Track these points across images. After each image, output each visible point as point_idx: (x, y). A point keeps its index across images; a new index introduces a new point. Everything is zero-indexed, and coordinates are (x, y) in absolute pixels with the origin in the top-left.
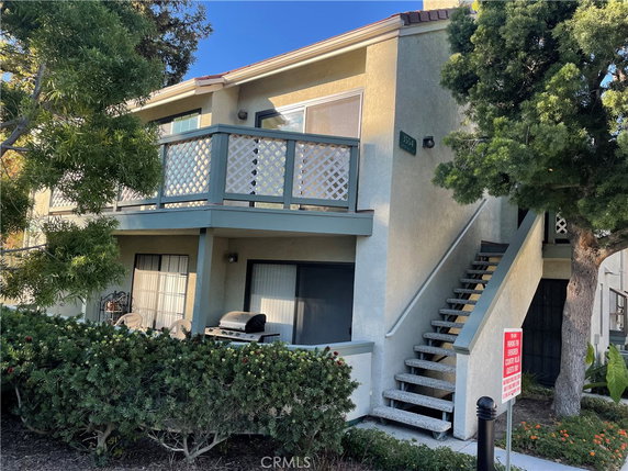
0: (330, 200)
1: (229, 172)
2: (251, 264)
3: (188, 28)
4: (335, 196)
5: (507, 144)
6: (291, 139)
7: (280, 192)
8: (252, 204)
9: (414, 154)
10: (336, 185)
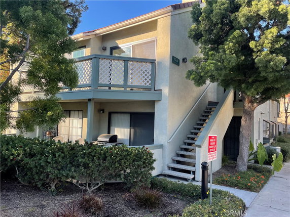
0: (143, 86)
1: (100, 75)
2: (110, 114)
3: (77, 7)
4: (146, 84)
5: (213, 63)
6: (126, 60)
7: (122, 83)
8: (110, 88)
9: (179, 65)
10: (146, 79)
